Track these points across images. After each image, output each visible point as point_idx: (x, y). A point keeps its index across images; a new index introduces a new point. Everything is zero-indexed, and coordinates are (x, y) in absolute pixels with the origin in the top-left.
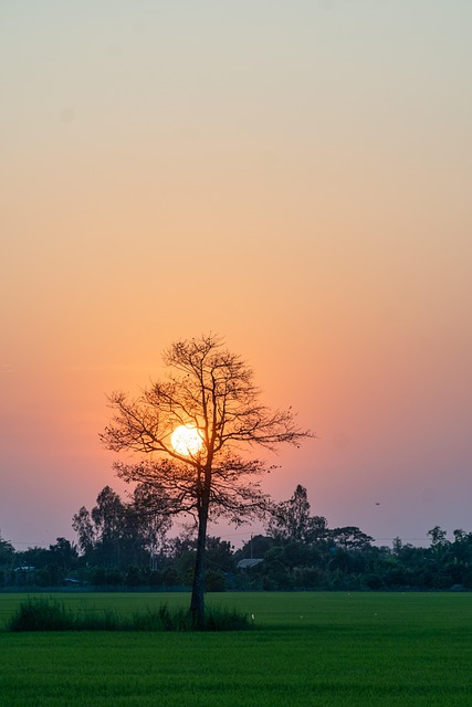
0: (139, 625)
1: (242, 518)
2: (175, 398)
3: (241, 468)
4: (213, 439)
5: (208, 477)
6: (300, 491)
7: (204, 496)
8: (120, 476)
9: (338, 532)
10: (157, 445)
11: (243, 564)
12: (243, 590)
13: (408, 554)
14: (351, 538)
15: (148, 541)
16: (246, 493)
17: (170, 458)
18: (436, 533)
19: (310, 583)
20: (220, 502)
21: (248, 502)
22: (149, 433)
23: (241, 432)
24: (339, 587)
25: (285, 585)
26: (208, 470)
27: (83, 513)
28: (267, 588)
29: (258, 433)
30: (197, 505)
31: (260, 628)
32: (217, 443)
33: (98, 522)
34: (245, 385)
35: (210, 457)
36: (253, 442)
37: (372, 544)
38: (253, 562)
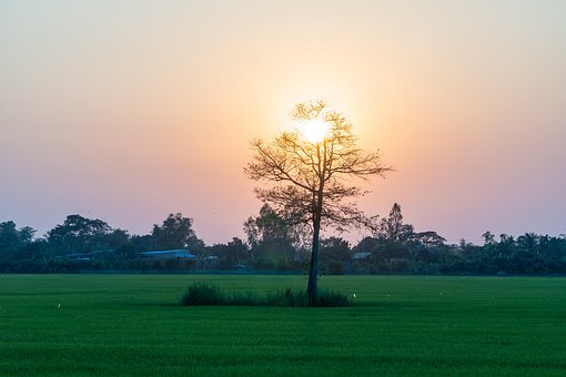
0: (271, 303)
1: (343, 228)
2: (297, 143)
3: (343, 192)
4: (324, 172)
5: (320, 199)
6: (396, 207)
7: (317, 211)
8: (258, 197)
9: (422, 235)
10: (284, 176)
11: (357, 256)
12: (357, 274)
13: (469, 250)
14: (431, 239)
15: (293, 240)
16: (347, 211)
17: (294, 185)
18: (487, 236)
19: (401, 269)
20: (329, 216)
21: (348, 216)
22: (279, 168)
23: (343, 167)
24: (421, 272)
25: (385, 271)
26: (320, 193)
27: (250, 221)
28: (373, 273)
29: (355, 168)
30: (313, 219)
31: (356, 305)
32: (327, 175)
33: (260, 226)
34: (346, 134)
35: (322, 185)
36: (352, 174)
37: (445, 243)
38: (363, 255)
